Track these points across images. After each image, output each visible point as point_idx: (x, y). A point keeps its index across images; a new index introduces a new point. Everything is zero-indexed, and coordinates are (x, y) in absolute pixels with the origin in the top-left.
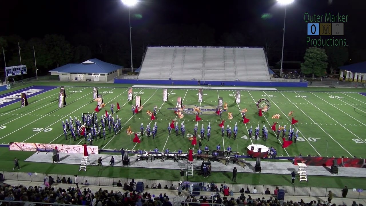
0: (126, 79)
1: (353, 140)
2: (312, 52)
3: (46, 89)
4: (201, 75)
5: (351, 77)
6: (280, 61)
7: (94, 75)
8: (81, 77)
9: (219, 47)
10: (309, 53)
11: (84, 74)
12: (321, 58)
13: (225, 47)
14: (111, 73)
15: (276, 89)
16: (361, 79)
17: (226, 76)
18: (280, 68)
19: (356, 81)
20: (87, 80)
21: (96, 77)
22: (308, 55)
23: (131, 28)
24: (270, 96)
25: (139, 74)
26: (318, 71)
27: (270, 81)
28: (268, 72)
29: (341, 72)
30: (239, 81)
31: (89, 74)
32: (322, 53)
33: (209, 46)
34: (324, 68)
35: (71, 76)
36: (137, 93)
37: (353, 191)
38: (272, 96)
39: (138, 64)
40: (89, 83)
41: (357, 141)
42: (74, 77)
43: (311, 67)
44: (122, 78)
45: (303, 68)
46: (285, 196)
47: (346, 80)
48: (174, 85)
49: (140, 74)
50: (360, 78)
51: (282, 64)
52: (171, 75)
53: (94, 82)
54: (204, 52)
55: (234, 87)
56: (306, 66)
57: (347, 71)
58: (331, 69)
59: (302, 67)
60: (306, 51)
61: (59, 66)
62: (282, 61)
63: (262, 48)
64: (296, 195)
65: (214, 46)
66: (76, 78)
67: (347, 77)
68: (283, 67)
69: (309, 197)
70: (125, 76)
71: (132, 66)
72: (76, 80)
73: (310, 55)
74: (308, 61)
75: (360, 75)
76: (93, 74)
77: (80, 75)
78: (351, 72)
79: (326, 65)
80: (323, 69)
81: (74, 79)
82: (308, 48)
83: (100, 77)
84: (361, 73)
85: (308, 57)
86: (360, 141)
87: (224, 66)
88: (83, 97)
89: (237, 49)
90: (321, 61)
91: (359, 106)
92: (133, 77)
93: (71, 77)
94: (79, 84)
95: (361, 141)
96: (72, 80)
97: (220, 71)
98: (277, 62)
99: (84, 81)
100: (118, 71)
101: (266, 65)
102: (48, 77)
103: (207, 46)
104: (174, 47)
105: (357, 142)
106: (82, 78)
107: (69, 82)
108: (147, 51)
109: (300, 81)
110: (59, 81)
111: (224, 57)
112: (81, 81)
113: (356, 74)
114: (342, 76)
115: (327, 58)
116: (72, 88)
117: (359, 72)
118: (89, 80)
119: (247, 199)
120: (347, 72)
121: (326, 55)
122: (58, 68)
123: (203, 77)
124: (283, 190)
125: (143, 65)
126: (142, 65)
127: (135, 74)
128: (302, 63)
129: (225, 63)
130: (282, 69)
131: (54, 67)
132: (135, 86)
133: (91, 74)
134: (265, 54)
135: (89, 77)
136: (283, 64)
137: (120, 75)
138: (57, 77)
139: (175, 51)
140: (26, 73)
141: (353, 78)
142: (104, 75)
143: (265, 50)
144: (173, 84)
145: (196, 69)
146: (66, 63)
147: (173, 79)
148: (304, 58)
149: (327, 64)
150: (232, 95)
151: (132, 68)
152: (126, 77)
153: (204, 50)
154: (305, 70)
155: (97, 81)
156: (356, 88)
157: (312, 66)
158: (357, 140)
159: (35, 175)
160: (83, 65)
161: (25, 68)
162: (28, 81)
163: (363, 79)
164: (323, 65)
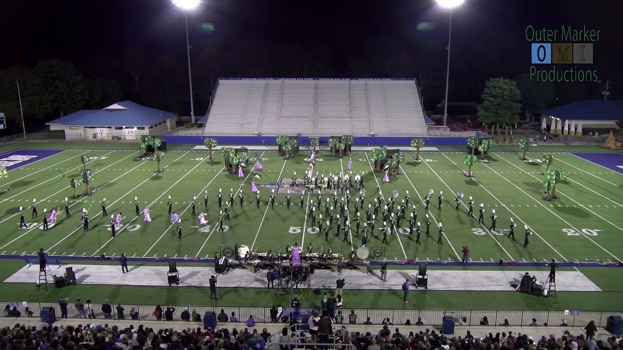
0: (183, 135)
1: (564, 230)
2: (496, 87)
3: (42, 154)
4: (311, 127)
5: (559, 127)
6: (442, 101)
7: (126, 129)
8: (103, 133)
9: (341, 80)
10: (490, 88)
11: (108, 127)
12: (510, 97)
13: (352, 80)
14: (156, 125)
15: (437, 149)
16: (574, 131)
17: (354, 128)
18: (443, 114)
19: (567, 133)
20: (113, 138)
21: (130, 132)
22: (489, 92)
23: (189, 47)
24: (427, 160)
25: (204, 126)
26: (506, 118)
27: (427, 136)
28: (424, 120)
29: (543, 119)
30: (376, 136)
31: (116, 128)
32: (512, 87)
33: (324, 78)
34: (516, 112)
35: (85, 131)
36: (202, 159)
37: (565, 314)
38: (431, 161)
39: (203, 108)
40: (117, 143)
41: (571, 233)
42: (90, 133)
43: (495, 111)
44: (175, 135)
45: (481, 113)
46: (455, 327)
47: (551, 132)
48: (266, 144)
49: (206, 127)
50: (573, 129)
51: (446, 106)
52: (260, 127)
53: (125, 142)
54: (316, 88)
55: (368, 146)
56: (487, 109)
57: (553, 117)
58: (527, 115)
59: (480, 111)
60: (486, 85)
61: (65, 115)
62: (446, 102)
63: (413, 80)
64: (474, 325)
65: (332, 78)
66: (94, 134)
67: (553, 127)
68: (447, 112)
69: (494, 327)
70: (180, 130)
71: (192, 113)
72: (94, 138)
73: (491, 91)
74: (489, 100)
75: (574, 123)
76: (124, 127)
77: (102, 129)
78: (558, 119)
79: (519, 108)
80: (514, 113)
81: (91, 137)
82: (489, 80)
83: (137, 132)
84: (574, 121)
85: (488, 94)
86: (574, 231)
87: (351, 112)
88: (107, 168)
89: (371, 82)
90: (511, 101)
91: (572, 174)
92: (194, 132)
93: (85, 133)
94: (99, 144)
95: (577, 232)
96: (88, 139)
97: (343, 119)
98: (439, 104)
99: (108, 140)
100: (168, 121)
101: (420, 109)
102: (44, 134)
103: (321, 78)
104: (264, 79)
105: (569, 234)
106: (104, 135)
107: (82, 142)
108: (217, 87)
109: (477, 135)
110: (64, 141)
111: (350, 96)
112: (103, 141)
113: (567, 122)
114: (544, 126)
115: (519, 97)
116: (87, 151)
117: (571, 118)
118: (118, 139)
119: (392, 335)
120: (553, 119)
121: (518, 92)
122: (63, 118)
123: (315, 131)
124: (451, 317)
125: (211, 111)
126: (209, 111)
127: (198, 127)
128: (480, 105)
129: (352, 105)
130: (446, 115)
131: (55, 116)
132: (197, 147)
133: (121, 128)
134: (418, 91)
135: (117, 133)
136: (448, 106)
137: (172, 128)
138: (61, 134)
139: (267, 87)
140: (4, 127)
141: (563, 128)
142: (143, 128)
143: (419, 84)
144: (264, 143)
145: (302, 117)
146: (75, 110)
147: (263, 134)
148: (483, 96)
149: (520, 105)
150: (365, 160)
151: (193, 117)
152: (183, 133)
153: (316, 84)
154: (484, 116)
155: (132, 139)
156: (568, 146)
157: (496, 109)
158: (569, 231)
159: (24, 305)
160: (107, 112)
161: (3, 118)
162: (8, 140)
163: (577, 131)
164: (514, 108)
